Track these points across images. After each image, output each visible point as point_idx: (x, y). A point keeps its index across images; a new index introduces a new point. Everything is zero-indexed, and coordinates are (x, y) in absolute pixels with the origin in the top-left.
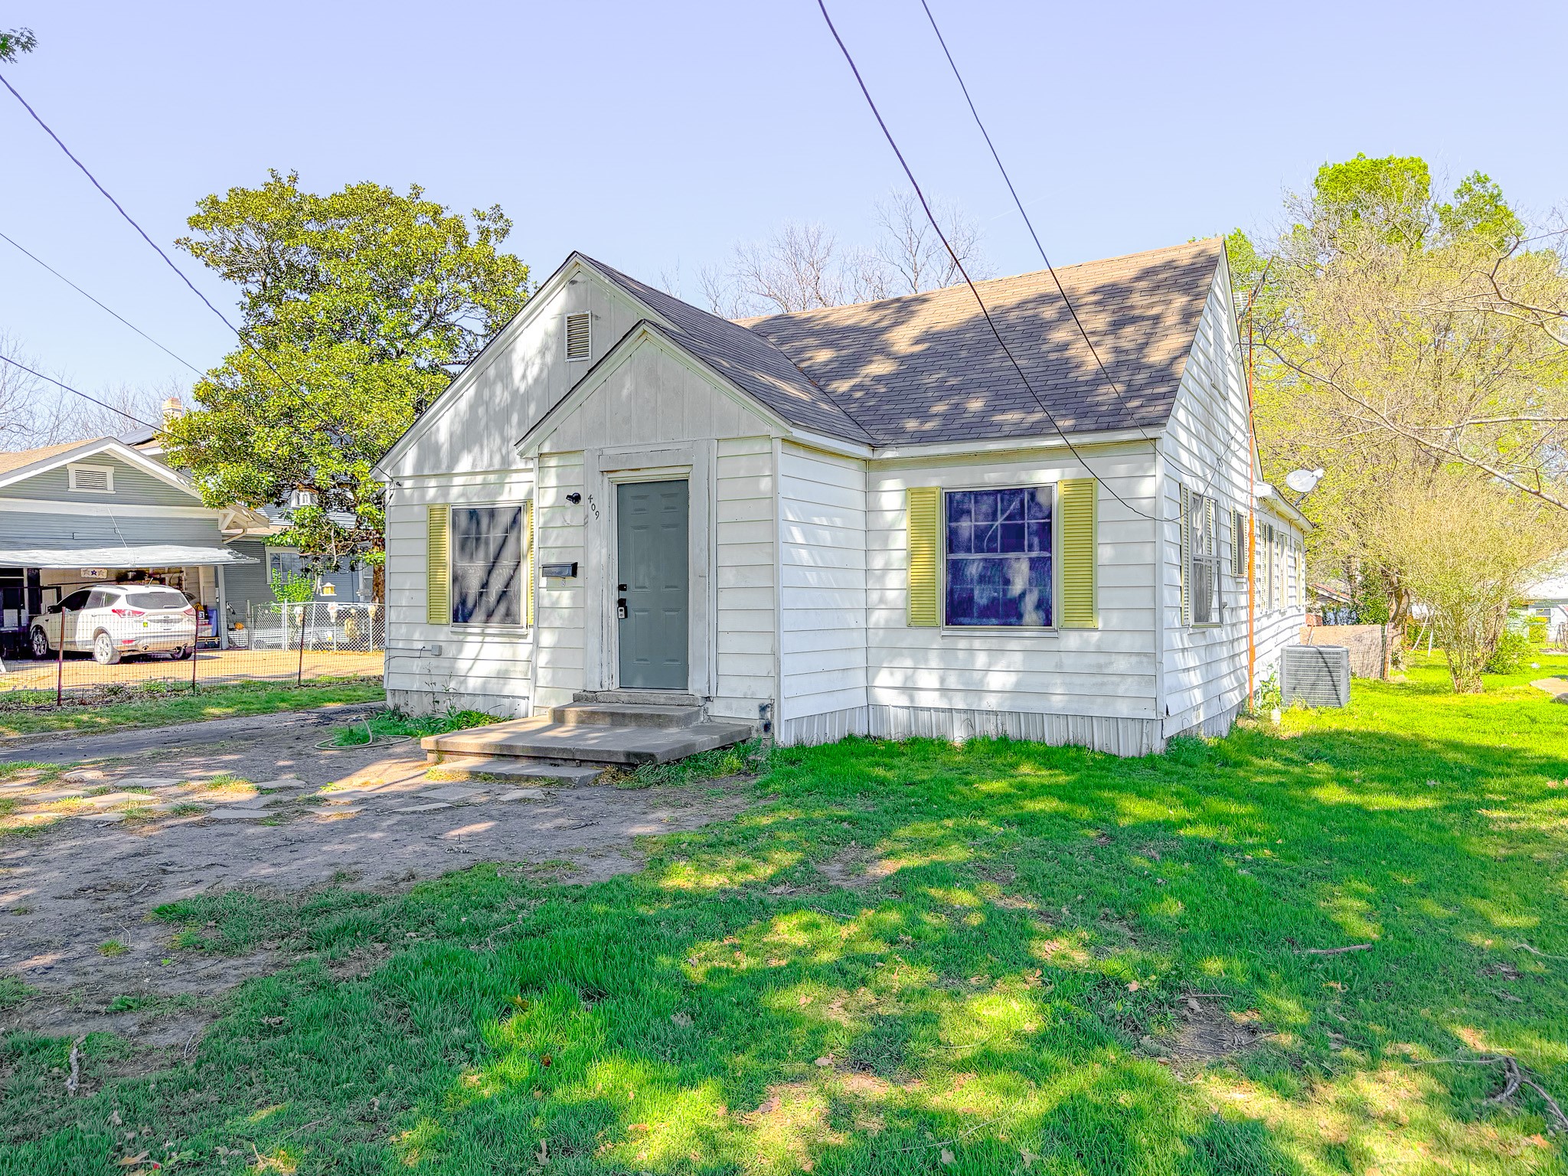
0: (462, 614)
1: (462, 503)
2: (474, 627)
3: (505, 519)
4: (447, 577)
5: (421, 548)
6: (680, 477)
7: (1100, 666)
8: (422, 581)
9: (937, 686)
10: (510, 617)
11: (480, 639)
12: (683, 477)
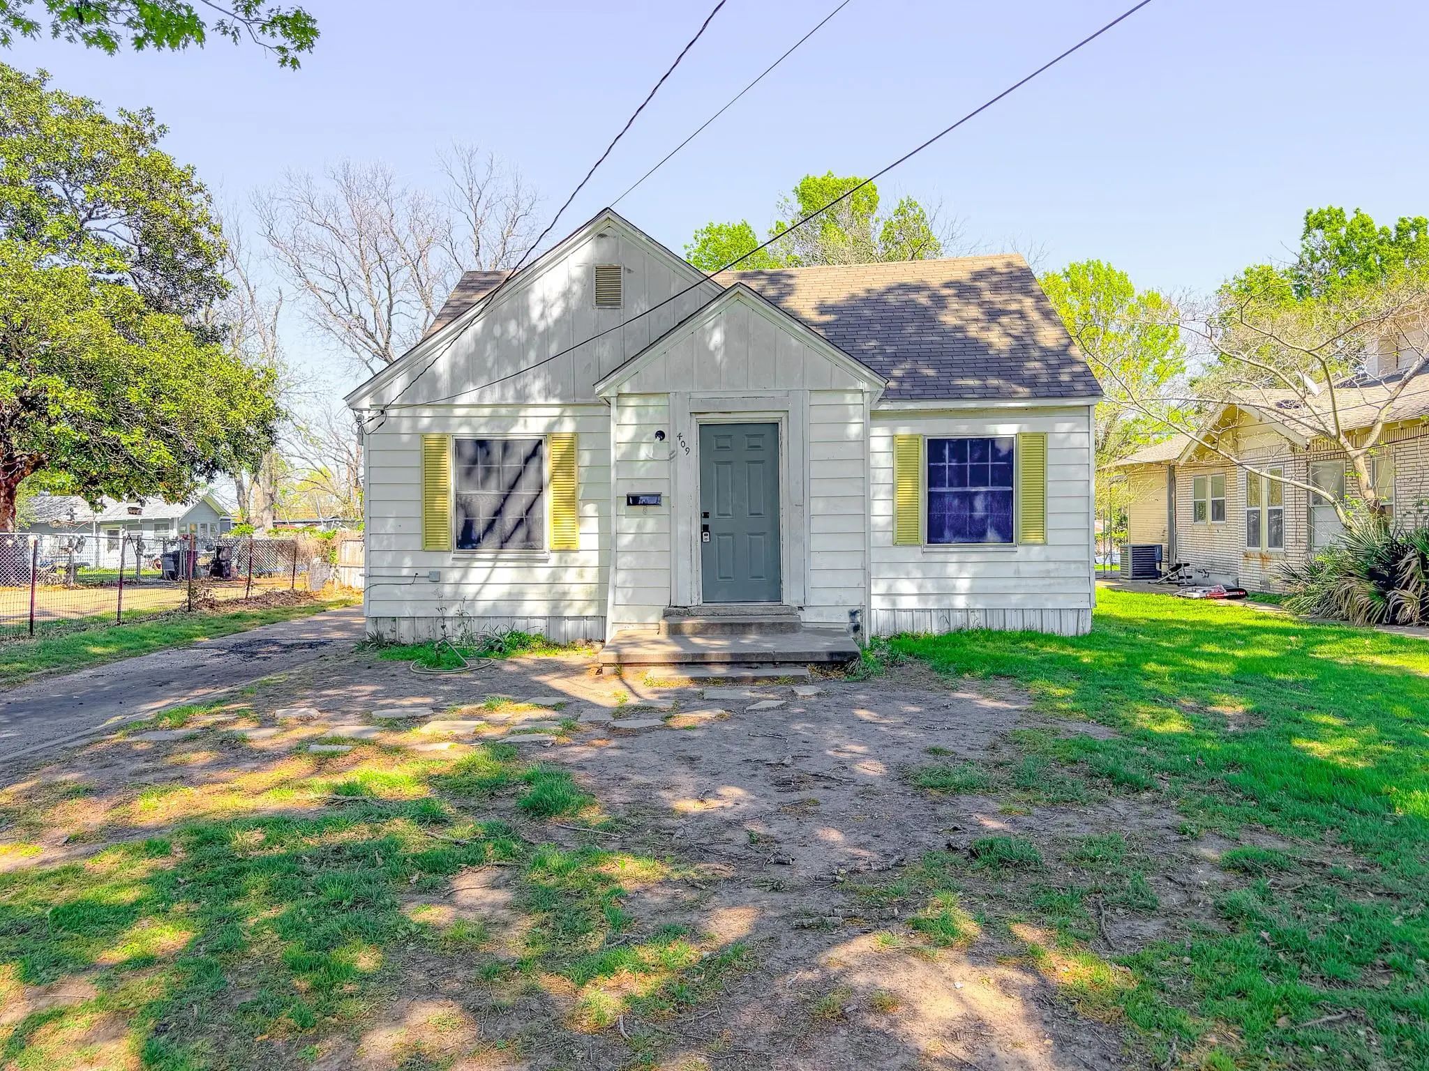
0: (467, 540)
1: (464, 432)
2: (486, 552)
3: (524, 450)
4: (449, 504)
5: (415, 476)
6: (770, 421)
7: (1048, 572)
8: (415, 510)
9: (916, 592)
10: (531, 543)
11: (490, 564)
12: (775, 421)
